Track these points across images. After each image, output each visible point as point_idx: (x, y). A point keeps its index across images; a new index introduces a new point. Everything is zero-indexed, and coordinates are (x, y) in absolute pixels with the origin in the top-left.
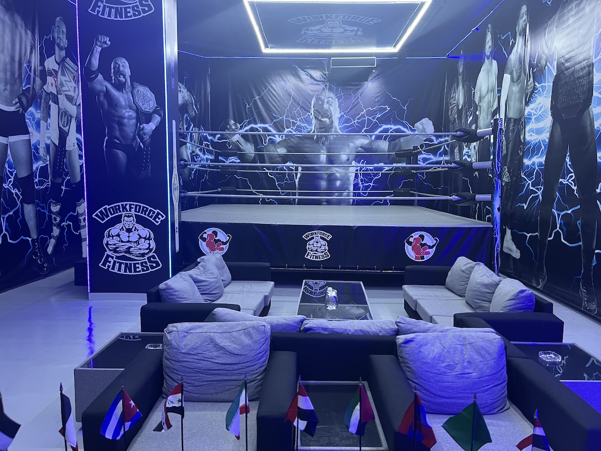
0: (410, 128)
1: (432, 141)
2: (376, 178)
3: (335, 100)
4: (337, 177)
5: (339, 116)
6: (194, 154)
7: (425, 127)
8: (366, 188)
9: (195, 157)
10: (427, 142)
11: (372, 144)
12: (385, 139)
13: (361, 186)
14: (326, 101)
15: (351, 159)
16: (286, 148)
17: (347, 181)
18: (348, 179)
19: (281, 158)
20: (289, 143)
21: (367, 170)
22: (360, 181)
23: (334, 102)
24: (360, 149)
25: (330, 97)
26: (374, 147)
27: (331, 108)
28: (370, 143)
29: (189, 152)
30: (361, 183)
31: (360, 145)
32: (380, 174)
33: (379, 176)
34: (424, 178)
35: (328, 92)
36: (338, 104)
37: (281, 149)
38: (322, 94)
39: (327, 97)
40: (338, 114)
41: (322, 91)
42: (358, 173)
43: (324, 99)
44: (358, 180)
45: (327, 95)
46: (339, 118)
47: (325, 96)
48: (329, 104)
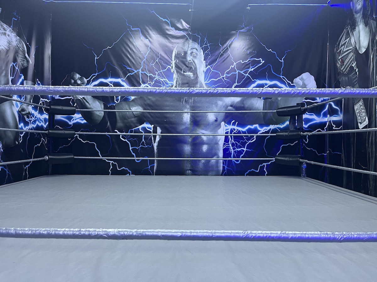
0: (289, 84)
2: (250, 142)
3: (201, 52)
4: (203, 141)
5: (205, 69)
6: (24, 113)
7: (306, 82)
8: (238, 154)
9: (25, 117)
10: (308, 100)
11: (245, 103)
13: (232, 151)
14: (189, 52)
15: (219, 120)
16: (142, 106)
17: (216, 146)
19: (136, 118)
20: (145, 101)
21: (239, 132)
22: (230, 145)
24: (230, 108)
25: (194, 48)
26: (247, 106)
27: (196, 61)
28: (243, 101)
30: (232, 148)
31: (230, 103)
32: (255, 137)
33: (254, 139)
34: (306, 142)
35: (192, 43)
36: (203, 56)
37: (136, 108)
38: (185, 44)
39: (190, 48)
40: (204, 67)
41: (185, 41)
42: (228, 136)
43: (188, 50)
44: (229, 144)
45: (190, 46)
46: (204, 72)
47: (188, 47)
48: (194, 56)
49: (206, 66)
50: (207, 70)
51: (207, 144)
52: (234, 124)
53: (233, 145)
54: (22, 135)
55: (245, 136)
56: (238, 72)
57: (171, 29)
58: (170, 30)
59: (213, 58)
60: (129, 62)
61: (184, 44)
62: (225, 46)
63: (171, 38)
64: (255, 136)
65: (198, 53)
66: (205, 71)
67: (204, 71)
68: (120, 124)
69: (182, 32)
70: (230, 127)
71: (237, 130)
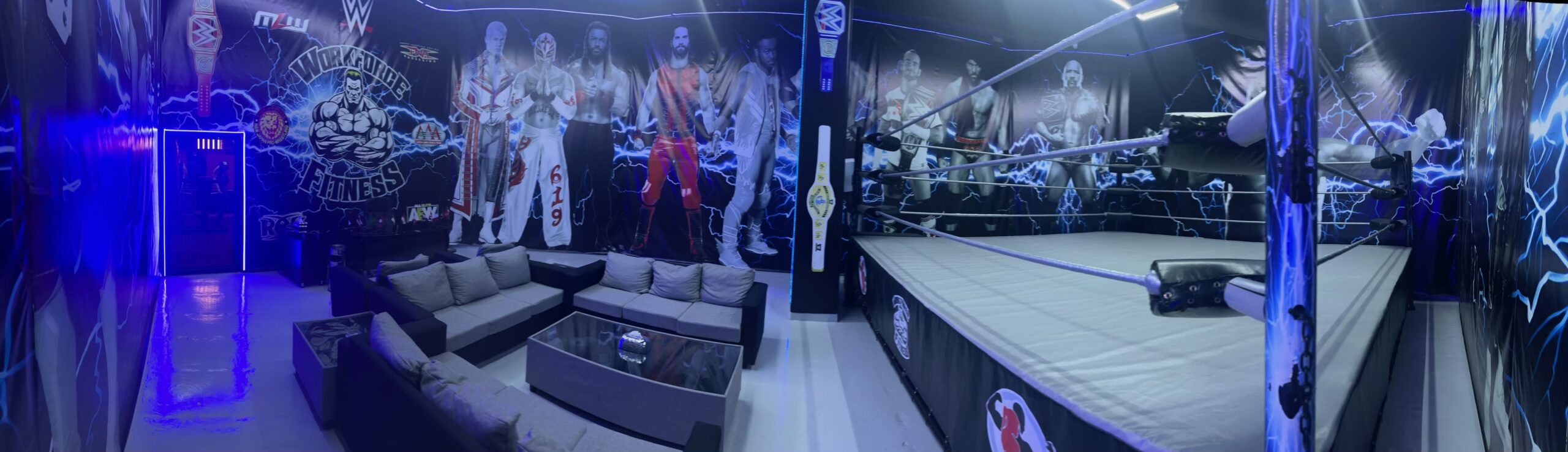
0: (1408, 125)
1: (1442, 144)
2: (1358, 202)
6: (1101, 172)
7: (1432, 123)
8: (1342, 218)
9: (1103, 176)
10: (1434, 147)
11: (1352, 150)
12: (1370, 144)
13: (1335, 213)
21: (1344, 190)
22: (1333, 206)
24: (1333, 159)
26: (1354, 155)
28: (1348, 151)
29: (1094, 169)
30: (1334, 210)
32: (1364, 197)
33: (1363, 198)
34: (1430, 202)
42: (1329, 195)
44: (1330, 205)
52: (1337, 180)
53: (1336, 206)
54: (1099, 193)
55: (1352, 195)
56: (1344, 112)
64: (1364, 195)
68: (1191, 181)
70: (1333, 183)
71: (1342, 187)
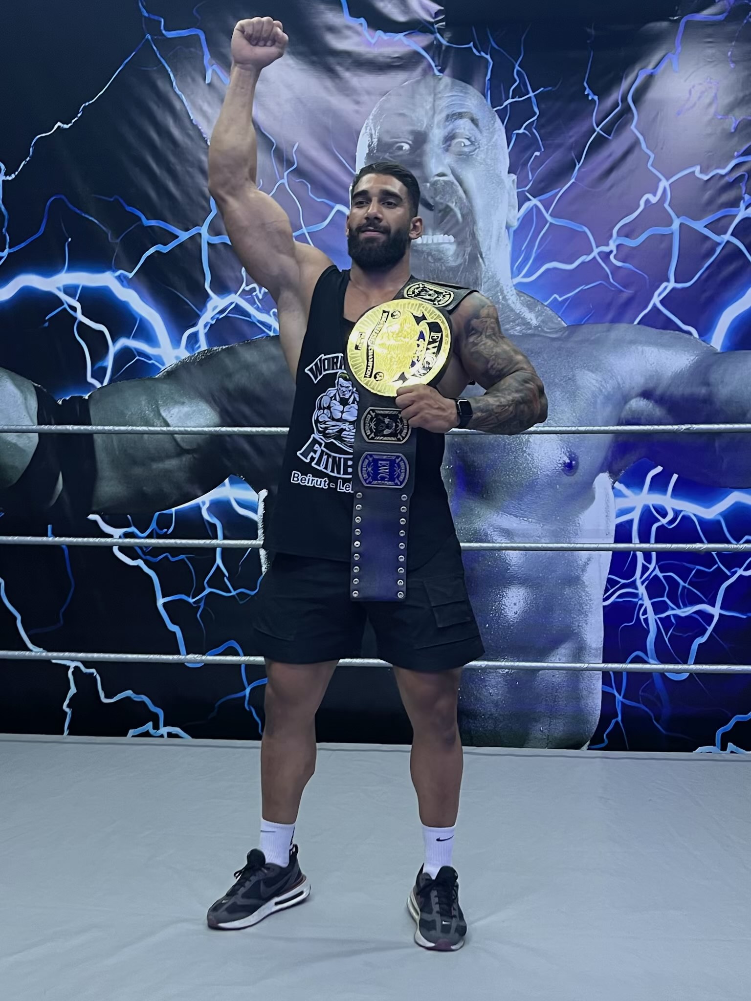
3: (493, 133)
5: (515, 216)
11: (714, 377)
13: (651, 619)
14: (437, 135)
15: (585, 462)
16: (212, 399)
17: (567, 591)
18: (573, 580)
19: (186, 459)
20: (229, 376)
22: (642, 590)
23: (483, 141)
24: (638, 404)
25: (460, 115)
27: (470, 177)
28: (702, 371)
30: (647, 603)
31: (638, 381)
35: (452, 89)
36: (507, 151)
37: (186, 409)
38: (418, 97)
39: (444, 115)
40: (511, 206)
41: (418, 82)
43: (430, 126)
45: (443, 103)
46: (512, 230)
47: (434, 108)
48: (460, 154)
49: (522, 200)
50: (526, 221)
51: (524, 581)
56: (681, 225)
57: (349, 28)
58: (348, 33)
59: (556, 158)
60: (153, 194)
61: (413, 97)
62: (616, 95)
63: (348, 69)
65: (479, 136)
66: (515, 224)
67: (508, 227)
68: (111, 487)
69: (401, 36)
70: (642, 499)
